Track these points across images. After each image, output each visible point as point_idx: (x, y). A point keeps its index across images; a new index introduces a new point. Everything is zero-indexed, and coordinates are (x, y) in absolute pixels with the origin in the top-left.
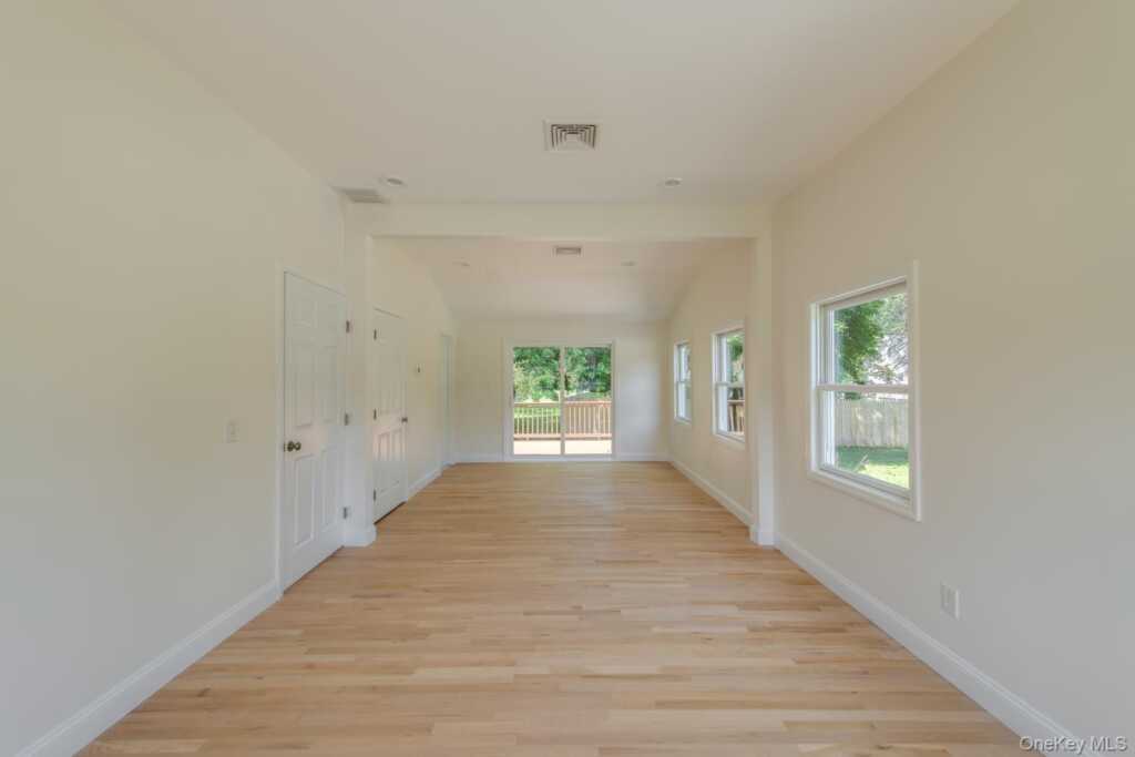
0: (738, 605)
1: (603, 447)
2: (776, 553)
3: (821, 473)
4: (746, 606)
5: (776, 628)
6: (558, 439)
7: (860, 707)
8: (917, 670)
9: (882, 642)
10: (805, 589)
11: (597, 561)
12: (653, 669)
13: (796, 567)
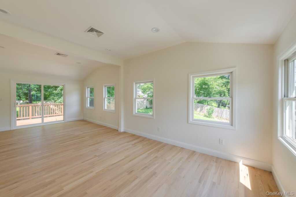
0: (127, 142)
1: (61, 118)
2: (125, 133)
3: (136, 114)
4: (128, 142)
5: (135, 143)
6: (40, 117)
7: (153, 148)
8: (155, 141)
9: (149, 140)
10: (134, 137)
11: (89, 146)
12: (123, 158)
13: (130, 134)
